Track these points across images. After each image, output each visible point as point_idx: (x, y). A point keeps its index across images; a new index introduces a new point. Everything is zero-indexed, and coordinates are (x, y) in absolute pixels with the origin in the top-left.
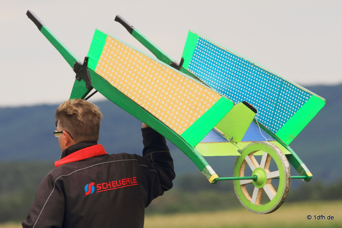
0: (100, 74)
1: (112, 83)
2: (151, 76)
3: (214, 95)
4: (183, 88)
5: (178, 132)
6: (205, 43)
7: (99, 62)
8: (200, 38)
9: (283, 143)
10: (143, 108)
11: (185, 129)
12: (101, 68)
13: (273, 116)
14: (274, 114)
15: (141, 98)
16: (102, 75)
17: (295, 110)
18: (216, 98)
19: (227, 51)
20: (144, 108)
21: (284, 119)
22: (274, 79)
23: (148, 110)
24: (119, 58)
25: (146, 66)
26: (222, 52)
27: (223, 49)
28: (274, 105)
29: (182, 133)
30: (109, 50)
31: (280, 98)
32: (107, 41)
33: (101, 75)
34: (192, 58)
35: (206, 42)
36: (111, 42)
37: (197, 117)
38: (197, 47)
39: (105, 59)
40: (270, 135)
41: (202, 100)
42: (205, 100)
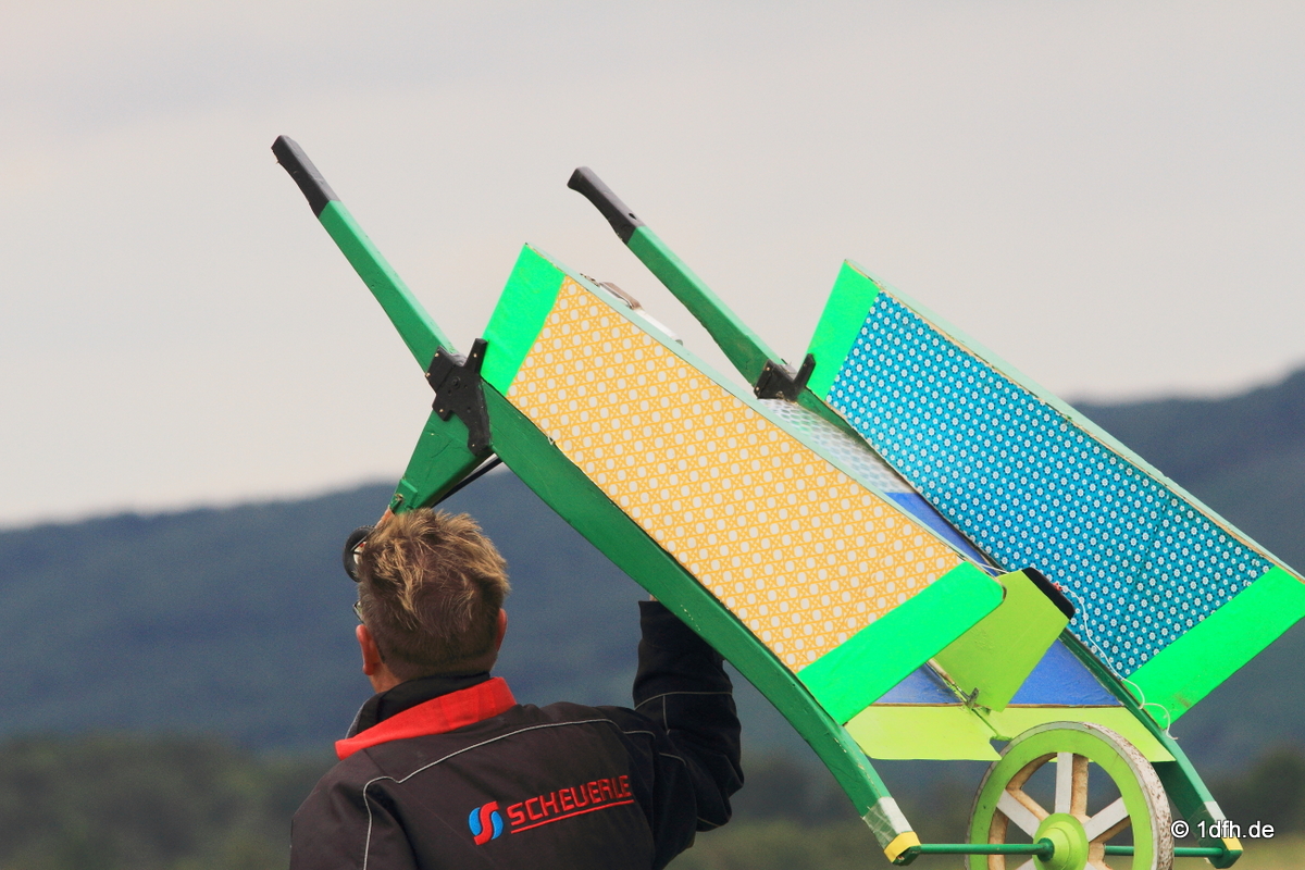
0: (524, 409)
1: (565, 448)
2: (711, 447)
3: (936, 550)
4: (825, 507)
5: (789, 660)
6: (898, 315)
7: (525, 364)
8: (881, 295)
9: (1148, 716)
10: (669, 555)
11: (818, 654)
12: (532, 387)
13: (1123, 615)
14: (1126, 611)
15: (668, 520)
16: (533, 414)
17: (1206, 608)
18: (940, 563)
19: (978, 360)
20: (675, 556)
21: (1158, 634)
22: (1140, 485)
23: (687, 567)
24: (599, 362)
25: (697, 409)
26: (959, 358)
27: (963, 349)
28: (1129, 579)
29: (802, 667)
30: (566, 329)
31: (1153, 555)
32: (563, 297)
33: (528, 413)
34: (847, 362)
35: (904, 313)
36: (577, 301)
37: (866, 620)
38: (870, 328)
39: (549, 358)
40: (1104, 680)
41: (889, 560)
42: (899, 561)
